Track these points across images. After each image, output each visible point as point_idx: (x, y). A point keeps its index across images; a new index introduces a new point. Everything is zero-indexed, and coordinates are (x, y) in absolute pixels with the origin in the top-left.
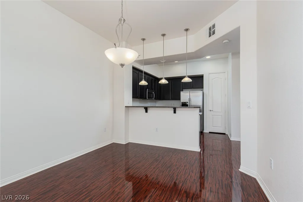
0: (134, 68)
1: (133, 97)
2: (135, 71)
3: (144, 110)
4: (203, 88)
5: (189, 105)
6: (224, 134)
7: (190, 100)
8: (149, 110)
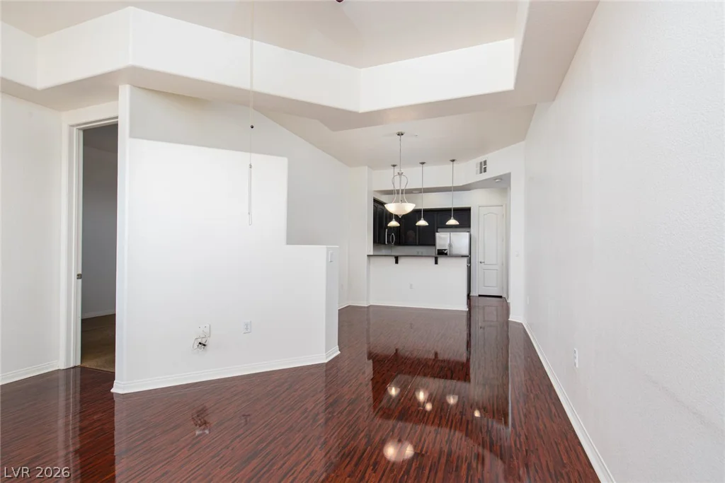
0: (375, 201)
1: (374, 242)
2: (376, 205)
3: (394, 260)
4: (469, 227)
5: (448, 253)
6: (501, 297)
7: (450, 245)
8: (401, 260)
